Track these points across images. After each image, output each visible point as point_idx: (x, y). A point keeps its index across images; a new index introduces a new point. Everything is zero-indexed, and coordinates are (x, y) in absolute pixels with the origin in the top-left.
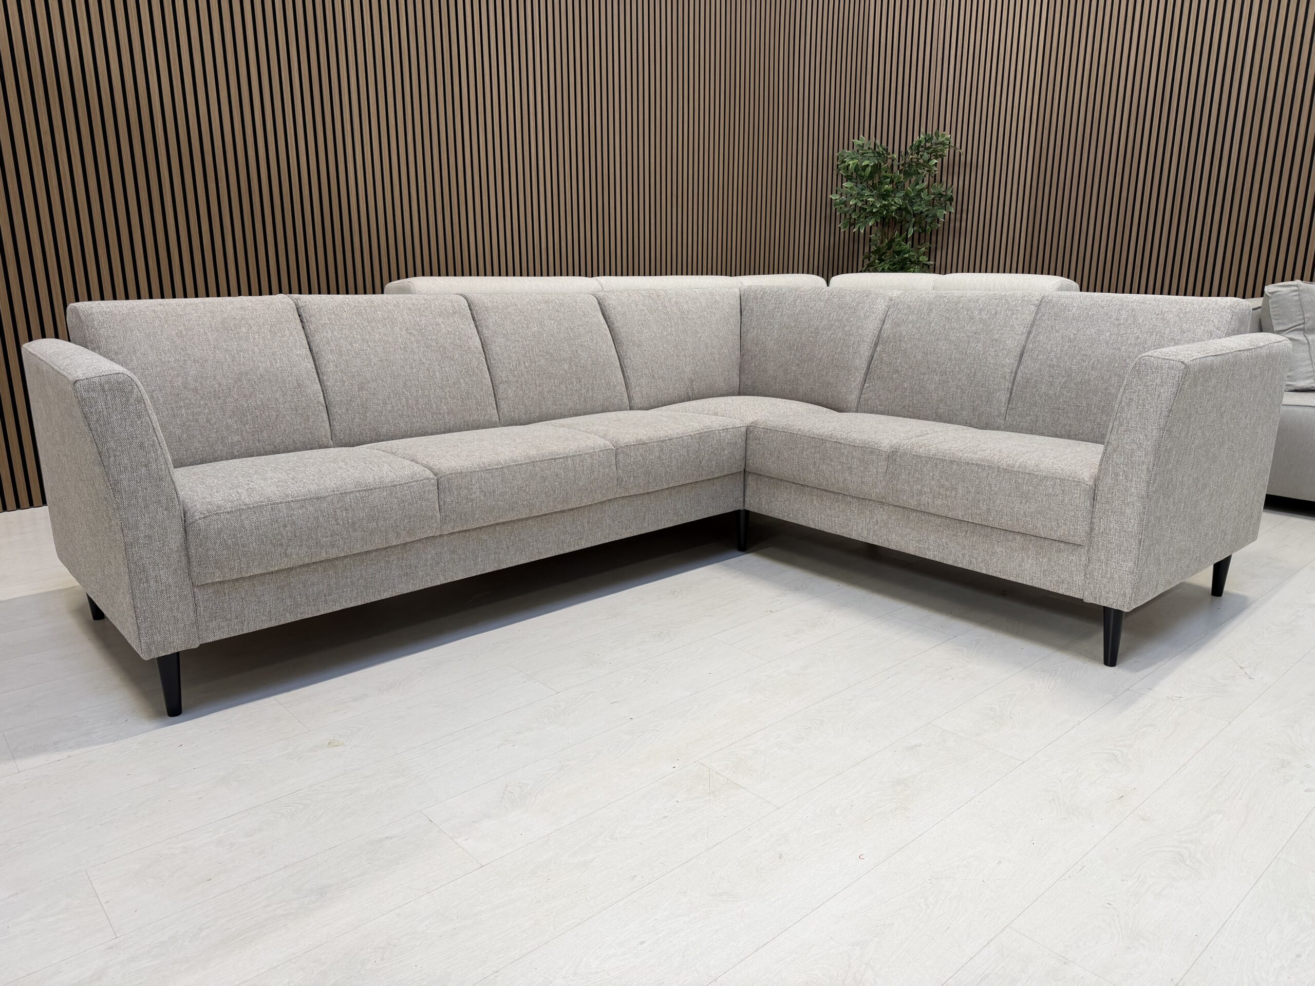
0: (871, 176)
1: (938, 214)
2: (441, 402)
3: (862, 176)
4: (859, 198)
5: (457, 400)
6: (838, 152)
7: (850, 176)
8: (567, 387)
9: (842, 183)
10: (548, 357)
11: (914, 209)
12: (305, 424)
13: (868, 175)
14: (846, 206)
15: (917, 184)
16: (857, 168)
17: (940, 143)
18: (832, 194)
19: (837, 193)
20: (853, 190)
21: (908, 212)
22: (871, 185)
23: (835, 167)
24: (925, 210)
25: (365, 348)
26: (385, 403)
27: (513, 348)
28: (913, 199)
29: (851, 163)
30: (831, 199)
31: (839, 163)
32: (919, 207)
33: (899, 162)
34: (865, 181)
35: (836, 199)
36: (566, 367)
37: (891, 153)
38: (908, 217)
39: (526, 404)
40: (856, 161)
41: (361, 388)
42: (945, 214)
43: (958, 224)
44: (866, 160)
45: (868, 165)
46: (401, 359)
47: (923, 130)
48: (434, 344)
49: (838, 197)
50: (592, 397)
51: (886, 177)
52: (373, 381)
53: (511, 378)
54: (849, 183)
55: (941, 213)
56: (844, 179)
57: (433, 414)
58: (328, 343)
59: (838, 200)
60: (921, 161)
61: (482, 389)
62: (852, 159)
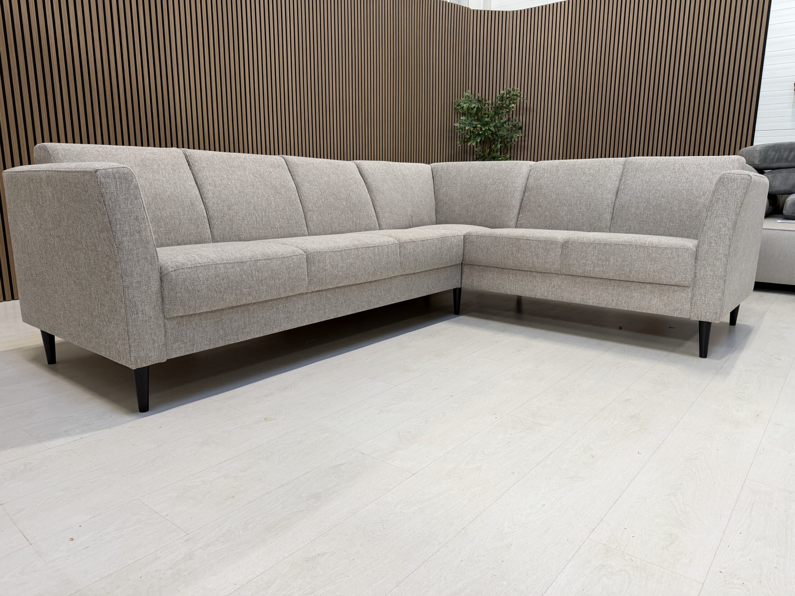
0: (476, 113)
1: (514, 136)
2: (276, 221)
3: (471, 113)
4: (471, 126)
5: (285, 220)
6: (455, 100)
7: (464, 113)
8: (345, 216)
9: (460, 117)
10: (334, 196)
11: (500, 133)
12: (196, 230)
13: (474, 113)
14: (462, 130)
15: (502, 119)
16: (468, 109)
17: (515, 95)
18: (455, 123)
19: (457, 122)
20: (466, 121)
21: (497, 135)
22: (477, 119)
23: (453, 109)
24: (506, 134)
25: (230, 183)
26: (243, 219)
27: (314, 190)
28: (499, 128)
29: (465, 105)
30: (454, 125)
31: (456, 106)
32: (503, 132)
33: (492, 106)
34: (473, 116)
35: (457, 126)
36: (344, 204)
37: (487, 100)
38: (497, 138)
39: (323, 225)
40: (468, 104)
41: (229, 209)
42: (518, 137)
43: (523, 143)
44: (473, 104)
45: (475, 107)
46: (251, 192)
47: (505, 87)
48: (269, 184)
49: (458, 125)
50: (360, 223)
51: (485, 114)
52: (236, 205)
53: (314, 208)
54: (464, 117)
55: (516, 136)
56: (461, 115)
57: (271, 227)
58: (207, 179)
59: (459, 127)
60: (505, 105)
61: (298, 214)
62: (465, 103)
